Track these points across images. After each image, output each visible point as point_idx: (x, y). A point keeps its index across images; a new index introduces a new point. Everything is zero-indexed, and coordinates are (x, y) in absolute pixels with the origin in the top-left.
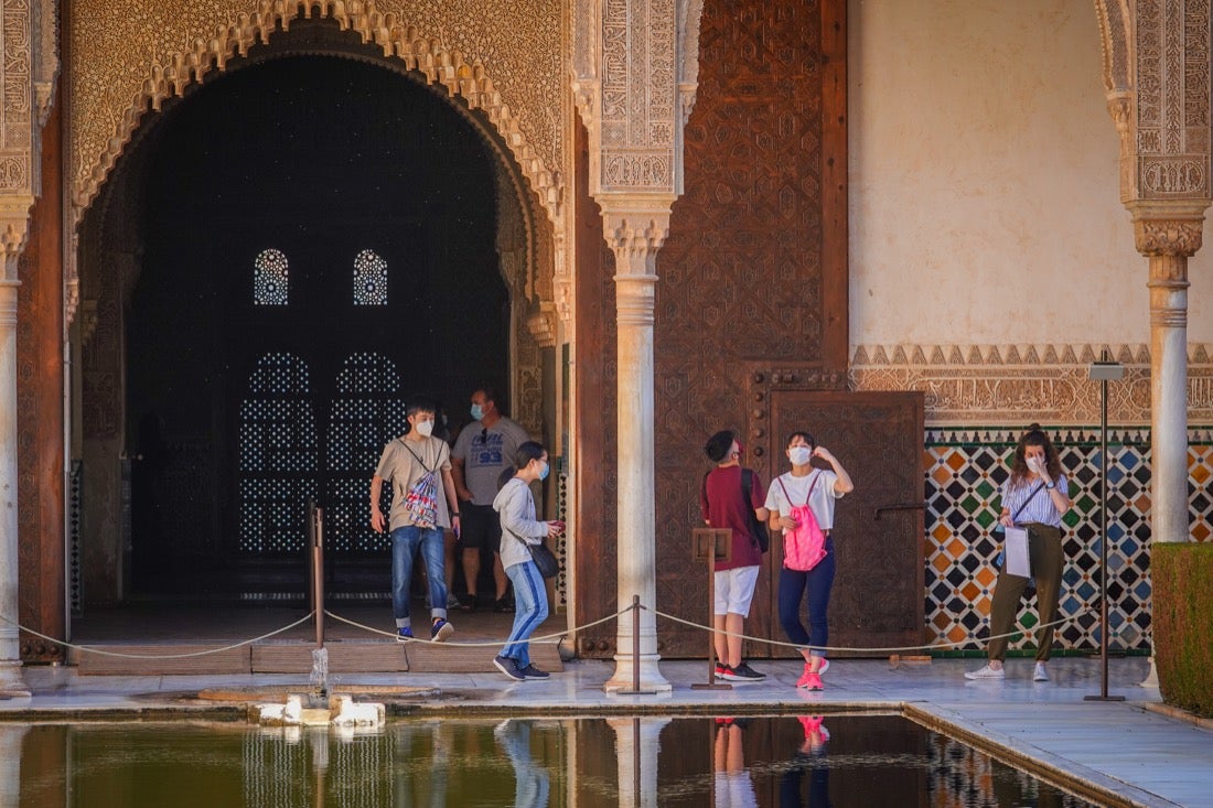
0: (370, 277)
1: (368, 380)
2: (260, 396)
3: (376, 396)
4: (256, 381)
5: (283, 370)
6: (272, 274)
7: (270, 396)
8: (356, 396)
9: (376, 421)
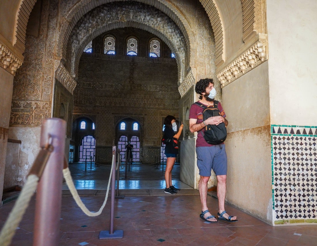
0: (136, 127)
1: (135, 140)
2: (121, 141)
3: (136, 141)
4: (120, 139)
5: (124, 138)
6: (123, 126)
7: (122, 141)
8: (133, 141)
9: (136, 145)
